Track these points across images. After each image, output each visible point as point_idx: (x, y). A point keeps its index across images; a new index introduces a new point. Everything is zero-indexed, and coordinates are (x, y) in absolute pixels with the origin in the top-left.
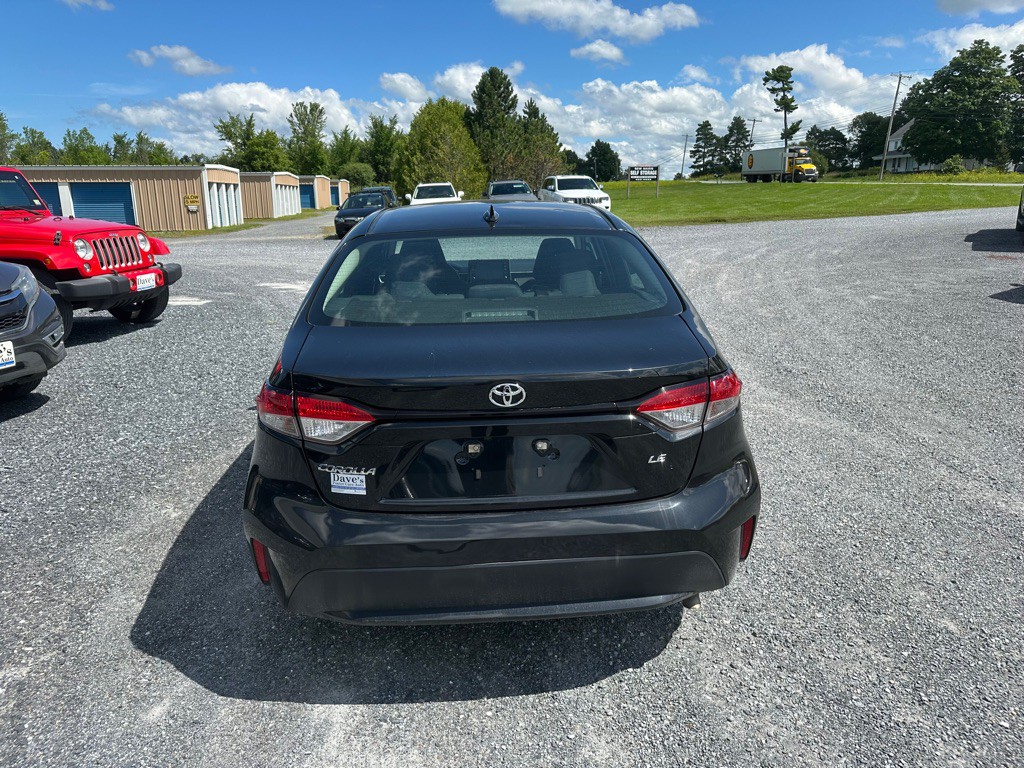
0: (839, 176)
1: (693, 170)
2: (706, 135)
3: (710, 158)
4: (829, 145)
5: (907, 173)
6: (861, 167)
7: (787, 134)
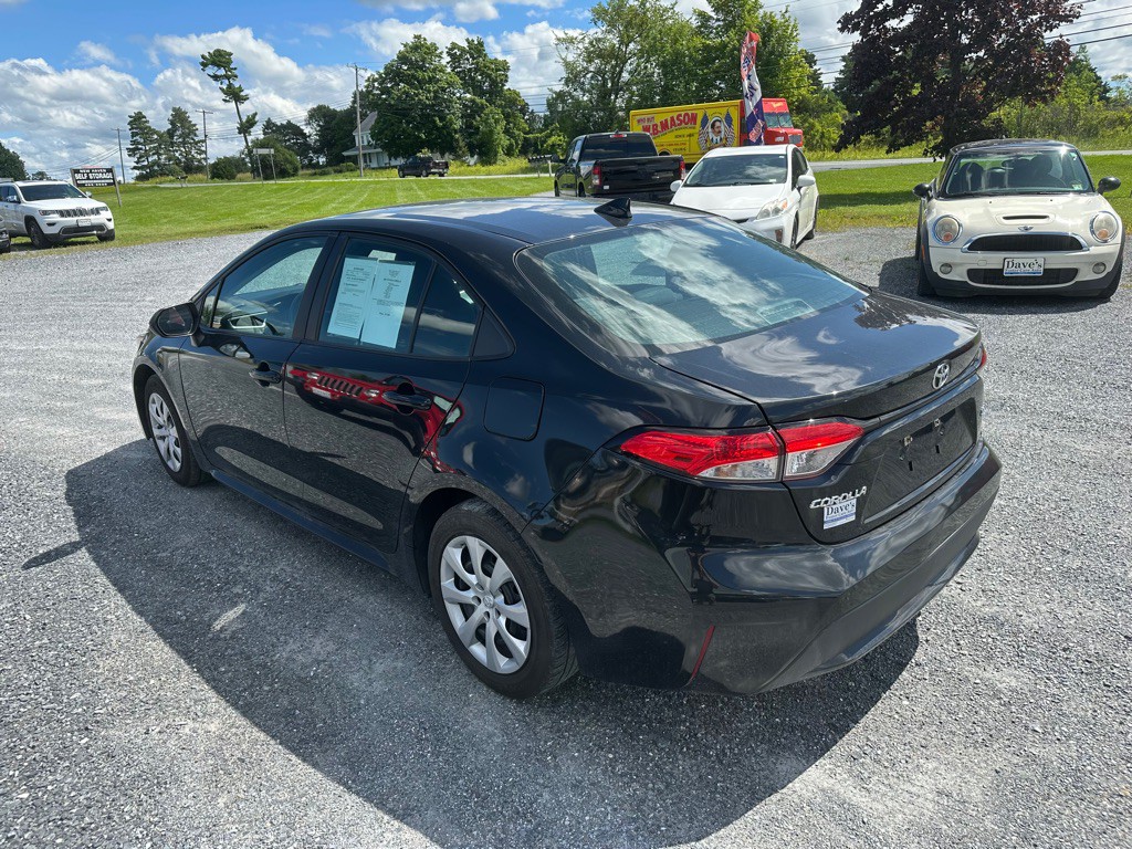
0: (315, 174)
1: (137, 172)
2: (141, 129)
3: (156, 157)
4: (289, 140)
5: (381, 168)
6: (329, 164)
7: (245, 127)
